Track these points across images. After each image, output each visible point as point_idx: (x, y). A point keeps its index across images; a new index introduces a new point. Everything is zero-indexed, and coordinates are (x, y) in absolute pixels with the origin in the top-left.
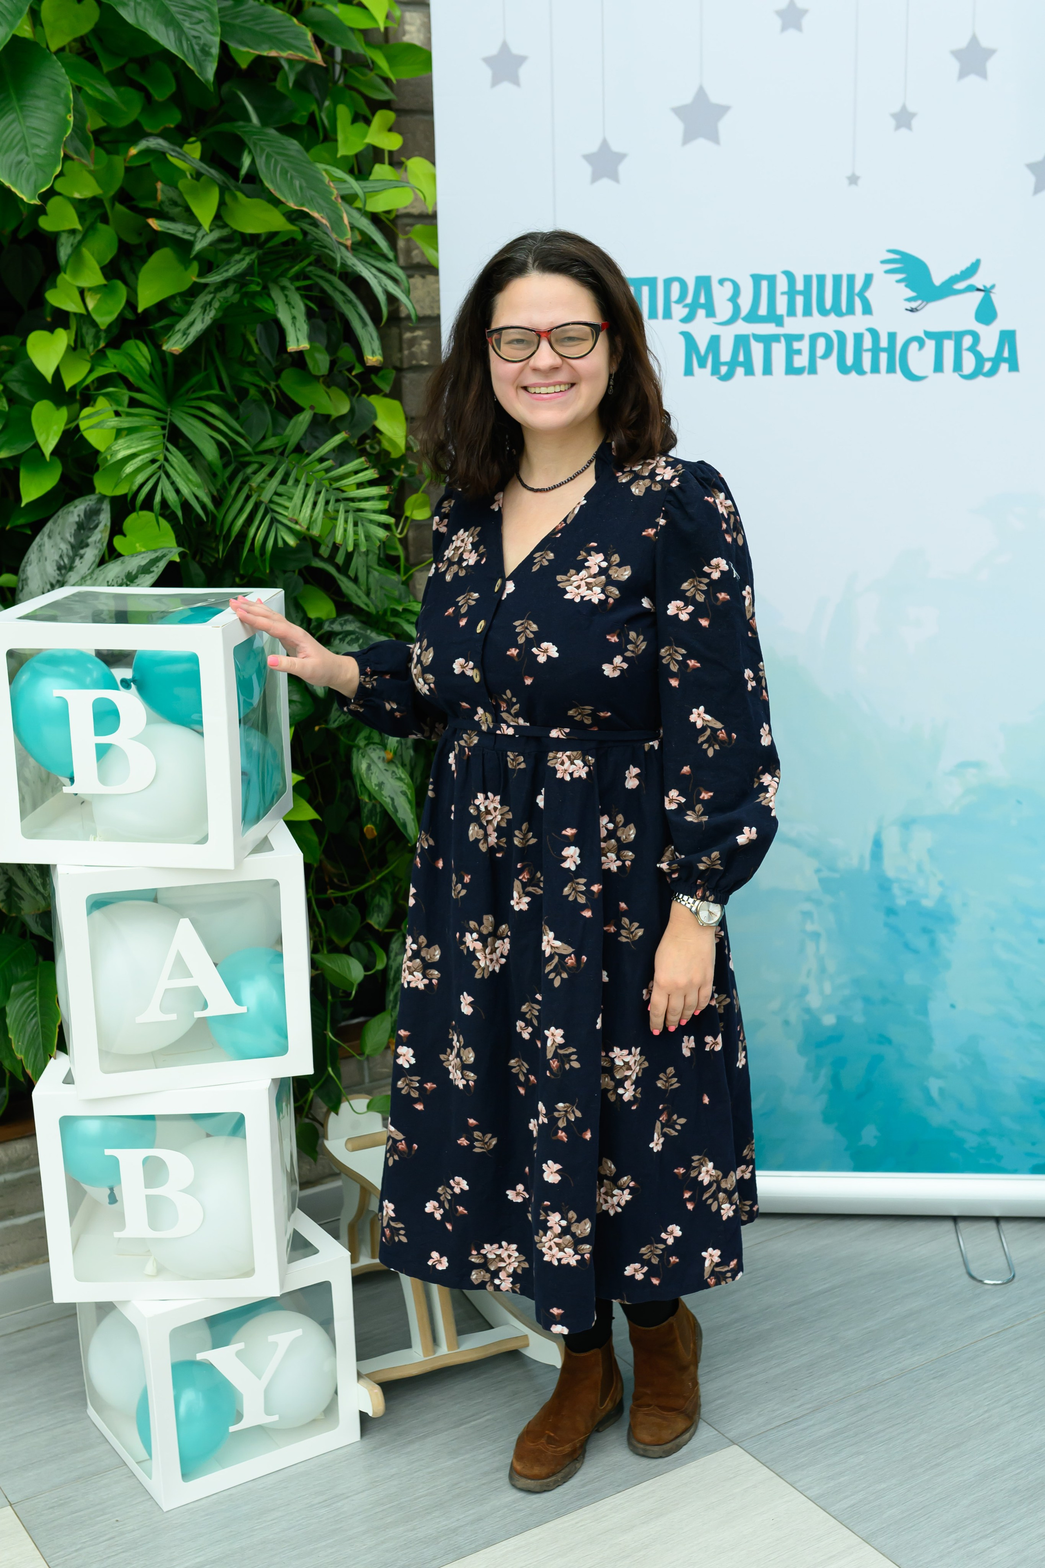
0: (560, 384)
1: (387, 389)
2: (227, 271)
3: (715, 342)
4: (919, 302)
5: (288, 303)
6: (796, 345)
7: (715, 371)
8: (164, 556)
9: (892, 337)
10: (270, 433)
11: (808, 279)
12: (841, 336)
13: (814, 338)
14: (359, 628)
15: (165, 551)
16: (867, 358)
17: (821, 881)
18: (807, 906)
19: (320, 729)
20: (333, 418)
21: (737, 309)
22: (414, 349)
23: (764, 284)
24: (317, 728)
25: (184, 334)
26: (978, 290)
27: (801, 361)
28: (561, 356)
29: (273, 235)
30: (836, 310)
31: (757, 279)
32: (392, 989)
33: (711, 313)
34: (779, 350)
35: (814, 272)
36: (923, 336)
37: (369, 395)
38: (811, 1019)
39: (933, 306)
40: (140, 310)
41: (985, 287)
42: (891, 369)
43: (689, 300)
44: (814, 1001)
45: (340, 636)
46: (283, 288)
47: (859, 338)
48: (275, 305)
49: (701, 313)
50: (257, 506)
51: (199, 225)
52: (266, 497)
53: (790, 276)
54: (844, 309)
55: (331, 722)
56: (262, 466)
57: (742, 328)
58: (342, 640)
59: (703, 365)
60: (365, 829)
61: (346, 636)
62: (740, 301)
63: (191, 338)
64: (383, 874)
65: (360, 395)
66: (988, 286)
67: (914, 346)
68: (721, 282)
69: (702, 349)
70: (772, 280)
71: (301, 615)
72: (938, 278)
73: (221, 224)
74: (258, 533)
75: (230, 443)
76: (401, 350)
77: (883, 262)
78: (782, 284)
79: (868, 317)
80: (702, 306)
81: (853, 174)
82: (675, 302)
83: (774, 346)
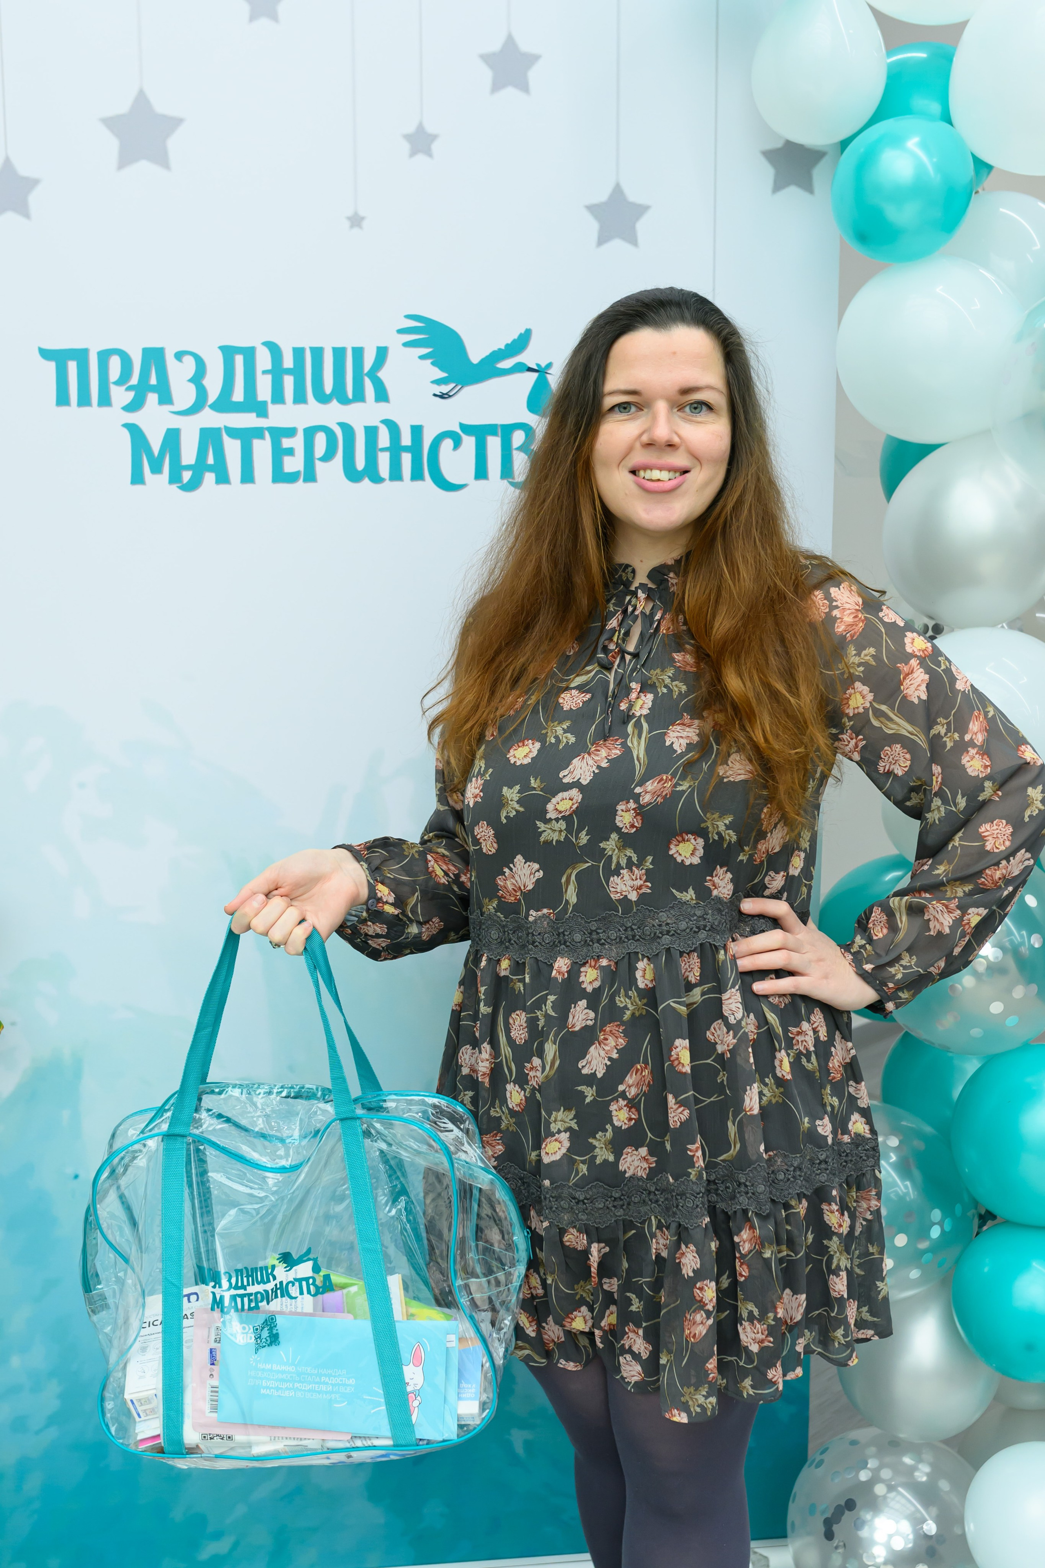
3: (172, 438)
4: (452, 385)
6: (286, 443)
7: (175, 478)
9: (417, 431)
11: (299, 353)
12: (348, 430)
13: (310, 433)
16: (384, 461)
21: (202, 393)
23: (239, 360)
26: (530, 370)
27: (295, 464)
30: (339, 395)
31: (228, 352)
33: (166, 398)
34: (262, 449)
35: (307, 343)
36: (459, 431)
39: (470, 391)
41: (538, 365)
42: (417, 476)
43: (134, 381)
47: (371, 433)
49: (152, 398)
53: (274, 349)
54: (350, 395)
57: (210, 418)
59: (156, 469)
62: (206, 382)
66: (543, 365)
67: (448, 444)
68: (179, 356)
69: (156, 447)
70: (249, 354)
72: (476, 354)
77: (401, 331)
78: (264, 360)
79: (383, 405)
80: (154, 389)
81: (356, 214)
82: (116, 383)
83: (257, 443)
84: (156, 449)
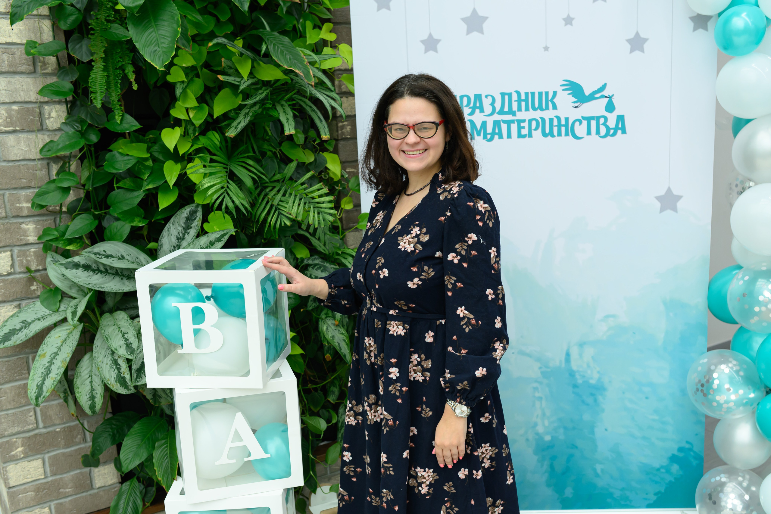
0: (419, 150)
1: (331, 149)
2: (255, 98)
3: (484, 124)
4: (579, 103)
5: (285, 112)
6: (522, 125)
7: (485, 137)
8: (227, 233)
9: (567, 119)
10: (277, 172)
11: (527, 94)
12: (543, 119)
13: (530, 121)
14: (321, 262)
15: (228, 231)
16: (555, 130)
17: (542, 373)
18: (536, 385)
19: (303, 310)
20: (307, 164)
21: (494, 109)
22: (343, 131)
23: (507, 97)
24: (302, 310)
25: (236, 128)
26: (606, 97)
27: (525, 132)
28: (420, 137)
29: (277, 81)
30: (540, 108)
31: (503, 95)
32: (340, 432)
33: (482, 111)
34: (514, 127)
35: (529, 91)
37: (323, 152)
38: (539, 438)
39: (585, 105)
40: (215, 117)
41: (609, 95)
42: (567, 134)
43: (472, 105)
44: (540, 429)
45: (312, 266)
46: (282, 105)
47: (551, 120)
48: (279, 113)
49: (478, 111)
50: (272, 206)
51: (242, 78)
52: (275, 203)
53: (518, 93)
54: (544, 108)
55: (309, 307)
56: (274, 187)
57: (497, 117)
58: (313, 268)
59: (479, 135)
60: (326, 357)
61: (315, 266)
62: (495, 105)
63: (239, 130)
64: (334, 376)
65: (319, 153)
66: (611, 95)
67: (577, 123)
69: (479, 127)
70: (510, 95)
71: (293, 257)
72: (587, 93)
73: (252, 76)
74: (272, 219)
75: (258, 178)
76: (337, 131)
77: (561, 86)
78: (515, 97)
79: (555, 111)
80: (478, 108)
81: (546, 46)
82: (465, 106)
83: (512, 125)
84: (479, 128)
